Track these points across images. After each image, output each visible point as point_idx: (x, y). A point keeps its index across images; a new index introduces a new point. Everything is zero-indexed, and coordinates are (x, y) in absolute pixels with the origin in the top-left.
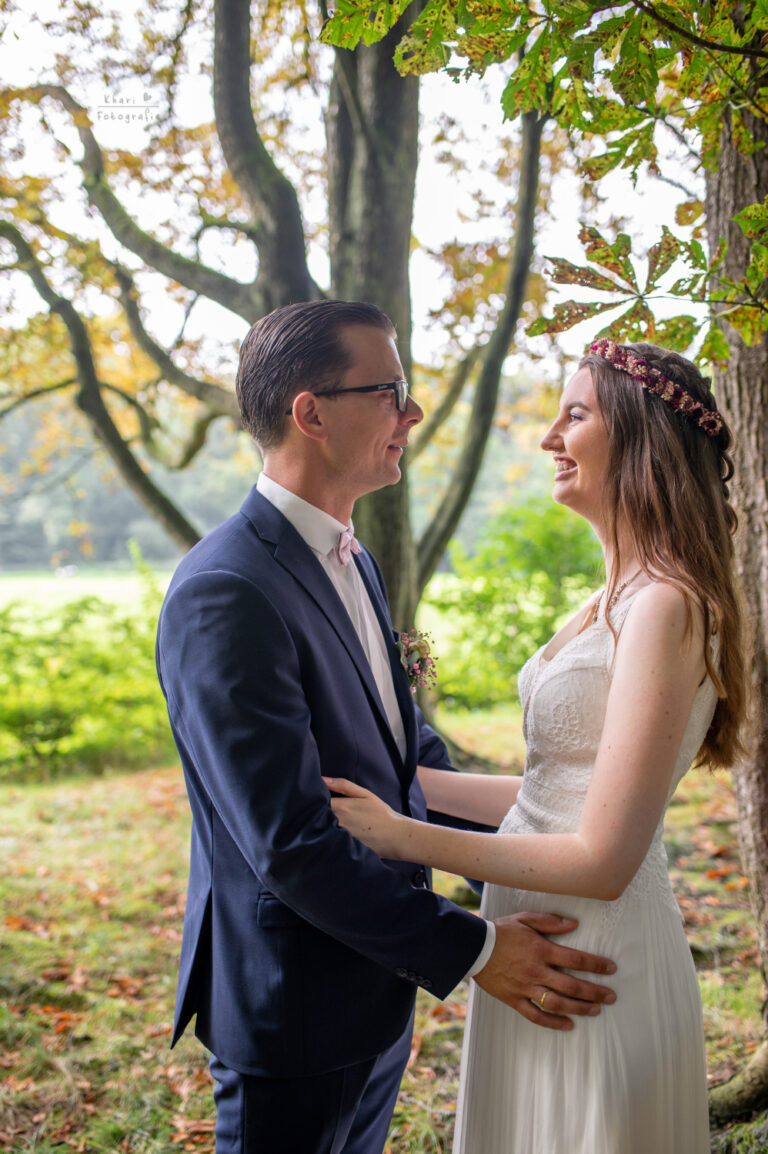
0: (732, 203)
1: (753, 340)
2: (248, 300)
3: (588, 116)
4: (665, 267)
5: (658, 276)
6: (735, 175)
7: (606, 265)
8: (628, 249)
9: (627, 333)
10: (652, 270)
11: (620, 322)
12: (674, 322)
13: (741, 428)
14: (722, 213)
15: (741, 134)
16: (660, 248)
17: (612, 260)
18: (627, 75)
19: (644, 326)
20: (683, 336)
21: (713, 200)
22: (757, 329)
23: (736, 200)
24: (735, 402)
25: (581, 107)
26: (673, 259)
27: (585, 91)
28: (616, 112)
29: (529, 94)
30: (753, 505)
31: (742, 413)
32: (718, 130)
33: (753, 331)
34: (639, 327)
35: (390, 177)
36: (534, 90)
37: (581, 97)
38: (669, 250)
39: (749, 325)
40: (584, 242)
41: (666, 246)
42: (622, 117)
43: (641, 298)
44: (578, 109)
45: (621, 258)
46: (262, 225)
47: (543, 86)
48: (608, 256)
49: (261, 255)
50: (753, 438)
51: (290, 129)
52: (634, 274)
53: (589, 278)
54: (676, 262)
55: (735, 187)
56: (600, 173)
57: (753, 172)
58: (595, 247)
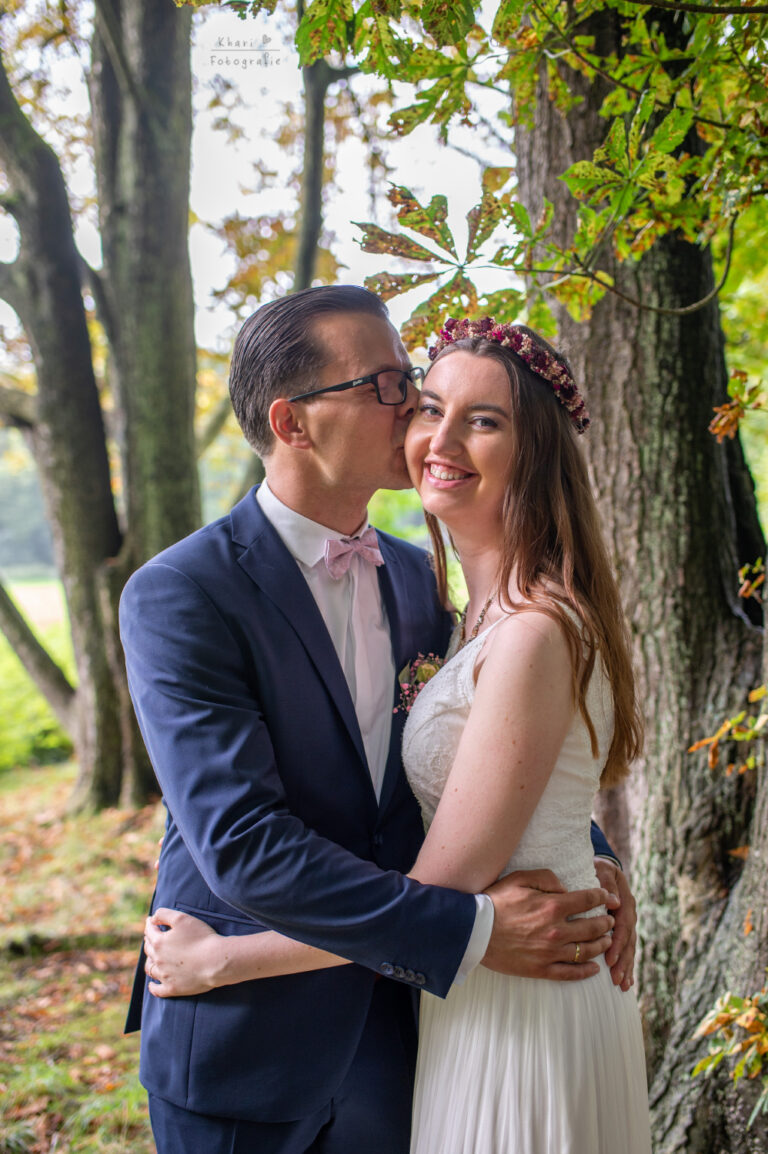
0: (545, 165)
1: (581, 315)
2: (10, 281)
3: (395, 60)
4: (487, 233)
5: (480, 243)
6: (548, 135)
7: (421, 230)
8: (445, 212)
9: (447, 309)
10: (472, 236)
11: (439, 297)
12: (497, 296)
14: (535, 176)
15: (557, 87)
16: (480, 211)
17: (427, 225)
18: (439, 11)
19: (465, 300)
20: (506, 312)
21: (525, 162)
22: (585, 302)
23: (550, 161)
25: (387, 51)
26: (495, 222)
27: (390, 32)
28: (424, 57)
29: (327, 34)
32: (533, 81)
33: (581, 305)
34: (460, 301)
35: (164, 143)
36: (332, 30)
37: (385, 38)
38: (491, 212)
39: (576, 299)
40: (395, 204)
41: (487, 208)
42: (431, 64)
43: (462, 269)
44: (383, 52)
45: (437, 223)
46: (22, 197)
47: (342, 26)
48: (423, 220)
49: (22, 230)
51: (48, 91)
52: (452, 241)
53: (403, 248)
54: (499, 226)
55: (548, 148)
56: (408, 128)
57: (567, 132)
58: (408, 210)
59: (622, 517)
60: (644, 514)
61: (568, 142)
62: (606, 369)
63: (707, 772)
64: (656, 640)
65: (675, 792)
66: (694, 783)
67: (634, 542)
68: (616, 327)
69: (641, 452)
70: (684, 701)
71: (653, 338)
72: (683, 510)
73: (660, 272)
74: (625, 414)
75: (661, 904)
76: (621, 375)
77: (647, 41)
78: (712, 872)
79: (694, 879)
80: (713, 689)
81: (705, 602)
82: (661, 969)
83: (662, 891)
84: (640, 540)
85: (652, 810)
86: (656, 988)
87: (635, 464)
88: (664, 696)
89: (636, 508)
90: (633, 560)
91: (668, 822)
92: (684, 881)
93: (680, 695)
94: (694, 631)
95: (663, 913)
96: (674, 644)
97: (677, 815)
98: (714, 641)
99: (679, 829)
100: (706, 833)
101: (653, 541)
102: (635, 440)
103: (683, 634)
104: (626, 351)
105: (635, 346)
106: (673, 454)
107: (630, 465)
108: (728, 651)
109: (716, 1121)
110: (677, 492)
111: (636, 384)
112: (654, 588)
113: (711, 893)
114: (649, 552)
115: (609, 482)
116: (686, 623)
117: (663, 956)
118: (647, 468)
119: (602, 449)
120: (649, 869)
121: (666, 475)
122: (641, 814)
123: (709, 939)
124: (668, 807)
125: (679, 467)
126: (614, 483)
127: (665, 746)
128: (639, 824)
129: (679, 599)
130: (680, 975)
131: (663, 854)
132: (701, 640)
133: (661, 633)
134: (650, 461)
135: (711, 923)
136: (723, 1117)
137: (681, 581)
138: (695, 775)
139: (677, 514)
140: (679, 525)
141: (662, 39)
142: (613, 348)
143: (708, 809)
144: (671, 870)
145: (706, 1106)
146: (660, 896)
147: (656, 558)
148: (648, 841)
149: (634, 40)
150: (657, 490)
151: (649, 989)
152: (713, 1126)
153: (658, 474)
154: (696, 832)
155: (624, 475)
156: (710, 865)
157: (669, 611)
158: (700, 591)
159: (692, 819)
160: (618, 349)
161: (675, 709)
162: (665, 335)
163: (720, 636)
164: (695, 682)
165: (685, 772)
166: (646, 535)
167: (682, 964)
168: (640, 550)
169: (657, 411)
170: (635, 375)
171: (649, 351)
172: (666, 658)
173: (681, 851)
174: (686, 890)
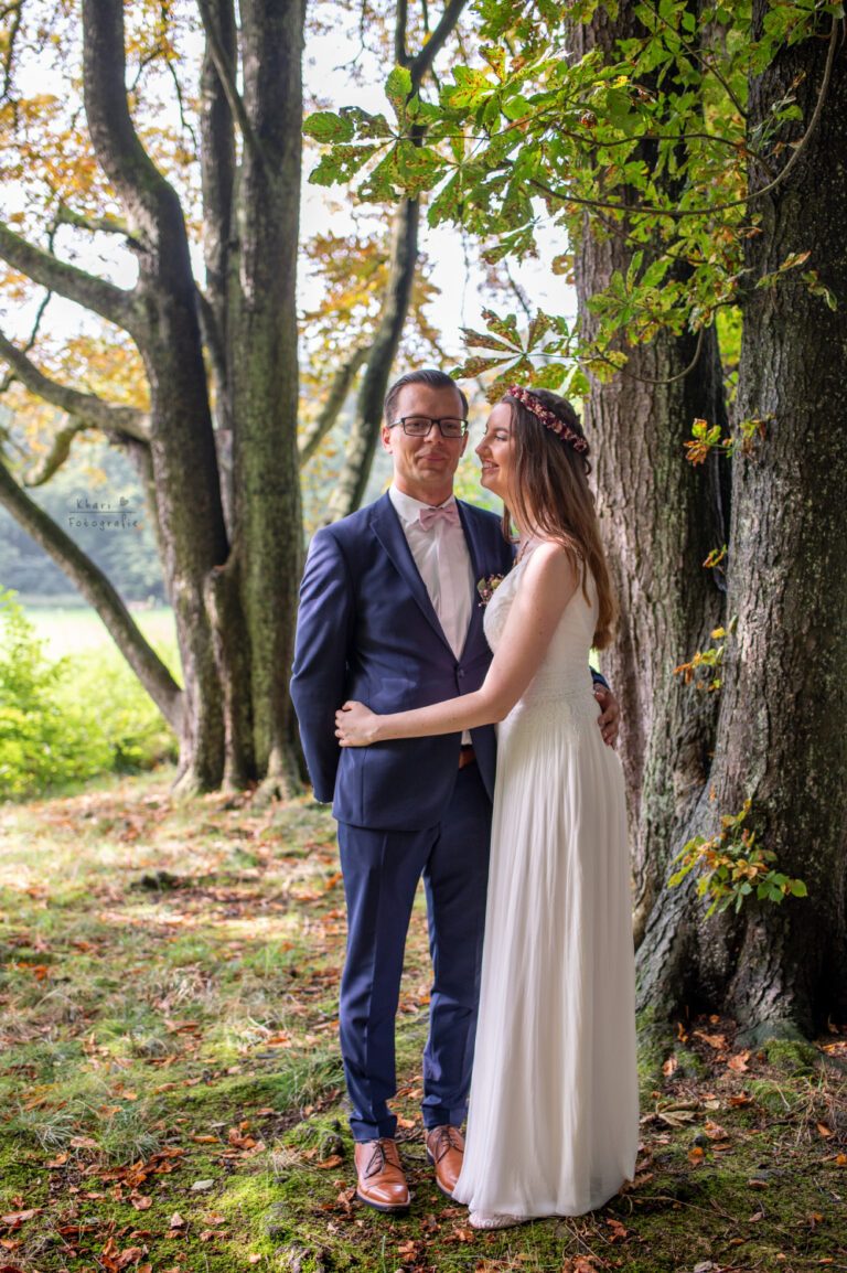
4: (540, 336)
5: (536, 340)
7: (500, 334)
8: (515, 323)
9: (516, 379)
10: (531, 337)
11: (511, 371)
12: (549, 369)
13: (604, 443)
16: (536, 323)
17: (504, 330)
19: (527, 373)
20: (556, 378)
22: (609, 372)
24: (599, 421)
26: (545, 330)
30: (615, 502)
31: (604, 430)
34: (524, 374)
38: (542, 324)
39: (604, 369)
40: (485, 319)
41: (540, 321)
43: (525, 355)
45: (510, 329)
47: (456, 207)
48: (501, 327)
50: (613, 449)
52: (519, 338)
53: (488, 343)
54: (547, 332)
56: (495, 259)
58: (493, 322)
59: (642, 519)
60: (657, 516)
61: (610, 253)
62: (633, 414)
63: (695, 698)
64: (663, 607)
65: (673, 715)
66: (686, 706)
67: (649, 536)
68: (640, 385)
69: (655, 472)
70: (681, 649)
71: (666, 392)
72: (683, 514)
73: (672, 346)
74: (645, 446)
75: (662, 794)
76: (642, 418)
77: (656, 198)
78: (696, 767)
79: (683, 772)
80: (701, 641)
81: (698, 580)
82: (661, 840)
83: (663, 784)
84: (654, 536)
85: (658, 728)
86: (657, 855)
87: (652, 481)
88: (668, 646)
89: (651, 513)
90: (648, 549)
91: (668, 735)
92: (677, 775)
93: (679, 645)
94: (690, 600)
95: (664, 800)
96: (676, 609)
97: (673, 730)
98: (704, 608)
99: (675, 738)
100: (692, 740)
101: (664, 537)
102: (651, 464)
103: (682, 602)
104: (647, 402)
105: (653, 398)
106: (678, 475)
107: (647, 482)
108: (712, 615)
109: (691, 934)
110: (680, 502)
111: (653, 426)
112: (662, 569)
113: (695, 781)
114: (660, 543)
115: (633, 495)
116: (684, 594)
117: (662, 831)
118: (659, 484)
119: (629, 470)
120: (654, 770)
121: (672, 490)
122: (651, 732)
123: (691, 812)
124: (668, 724)
125: (681, 485)
126: (637, 494)
127: (668, 681)
128: (649, 739)
129: (679, 577)
130: (672, 840)
131: (664, 758)
132: (694, 606)
133: (666, 602)
134: (662, 480)
135: (693, 801)
136: (696, 932)
137: (681, 565)
138: (687, 701)
139: (679, 517)
140: (681, 525)
141: (666, 197)
142: (638, 399)
143: (694, 723)
144: (669, 768)
145: (684, 924)
146: (662, 789)
147: (664, 549)
148: (654, 750)
149: (647, 198)
150: (666, 500)
151: (653, 856)
152: (689, 938)
153: (667, 489)
154: (685, 740)
155: (644, 489)
156: (694, 762)
157: (673, 585)
158: (694, 572)
159: (683, 732)
160: (641, 400)
161: (675, 655)
162: (674, 391)
163: (708, 604)
164: (689, 636)
165: (681, 698)
166: (658, 532)
167: (673, 833)
168: (653, 543)
169: (667, 444)
170: (652, 418)
171: (663, 402)
172: (670, 619)
173: (675, 753)
174: (678, 781)
